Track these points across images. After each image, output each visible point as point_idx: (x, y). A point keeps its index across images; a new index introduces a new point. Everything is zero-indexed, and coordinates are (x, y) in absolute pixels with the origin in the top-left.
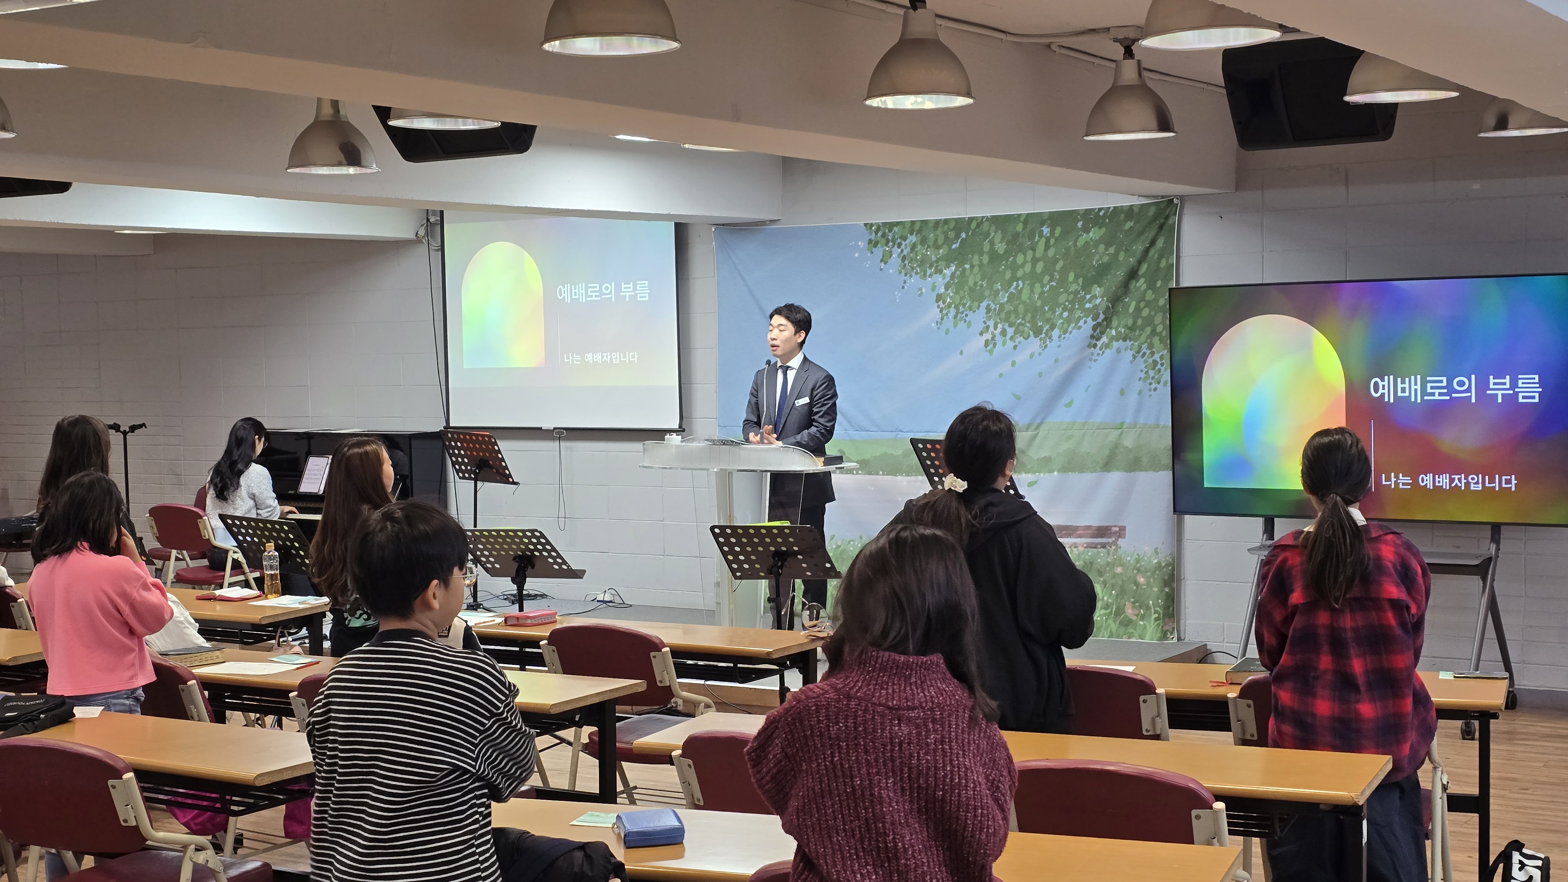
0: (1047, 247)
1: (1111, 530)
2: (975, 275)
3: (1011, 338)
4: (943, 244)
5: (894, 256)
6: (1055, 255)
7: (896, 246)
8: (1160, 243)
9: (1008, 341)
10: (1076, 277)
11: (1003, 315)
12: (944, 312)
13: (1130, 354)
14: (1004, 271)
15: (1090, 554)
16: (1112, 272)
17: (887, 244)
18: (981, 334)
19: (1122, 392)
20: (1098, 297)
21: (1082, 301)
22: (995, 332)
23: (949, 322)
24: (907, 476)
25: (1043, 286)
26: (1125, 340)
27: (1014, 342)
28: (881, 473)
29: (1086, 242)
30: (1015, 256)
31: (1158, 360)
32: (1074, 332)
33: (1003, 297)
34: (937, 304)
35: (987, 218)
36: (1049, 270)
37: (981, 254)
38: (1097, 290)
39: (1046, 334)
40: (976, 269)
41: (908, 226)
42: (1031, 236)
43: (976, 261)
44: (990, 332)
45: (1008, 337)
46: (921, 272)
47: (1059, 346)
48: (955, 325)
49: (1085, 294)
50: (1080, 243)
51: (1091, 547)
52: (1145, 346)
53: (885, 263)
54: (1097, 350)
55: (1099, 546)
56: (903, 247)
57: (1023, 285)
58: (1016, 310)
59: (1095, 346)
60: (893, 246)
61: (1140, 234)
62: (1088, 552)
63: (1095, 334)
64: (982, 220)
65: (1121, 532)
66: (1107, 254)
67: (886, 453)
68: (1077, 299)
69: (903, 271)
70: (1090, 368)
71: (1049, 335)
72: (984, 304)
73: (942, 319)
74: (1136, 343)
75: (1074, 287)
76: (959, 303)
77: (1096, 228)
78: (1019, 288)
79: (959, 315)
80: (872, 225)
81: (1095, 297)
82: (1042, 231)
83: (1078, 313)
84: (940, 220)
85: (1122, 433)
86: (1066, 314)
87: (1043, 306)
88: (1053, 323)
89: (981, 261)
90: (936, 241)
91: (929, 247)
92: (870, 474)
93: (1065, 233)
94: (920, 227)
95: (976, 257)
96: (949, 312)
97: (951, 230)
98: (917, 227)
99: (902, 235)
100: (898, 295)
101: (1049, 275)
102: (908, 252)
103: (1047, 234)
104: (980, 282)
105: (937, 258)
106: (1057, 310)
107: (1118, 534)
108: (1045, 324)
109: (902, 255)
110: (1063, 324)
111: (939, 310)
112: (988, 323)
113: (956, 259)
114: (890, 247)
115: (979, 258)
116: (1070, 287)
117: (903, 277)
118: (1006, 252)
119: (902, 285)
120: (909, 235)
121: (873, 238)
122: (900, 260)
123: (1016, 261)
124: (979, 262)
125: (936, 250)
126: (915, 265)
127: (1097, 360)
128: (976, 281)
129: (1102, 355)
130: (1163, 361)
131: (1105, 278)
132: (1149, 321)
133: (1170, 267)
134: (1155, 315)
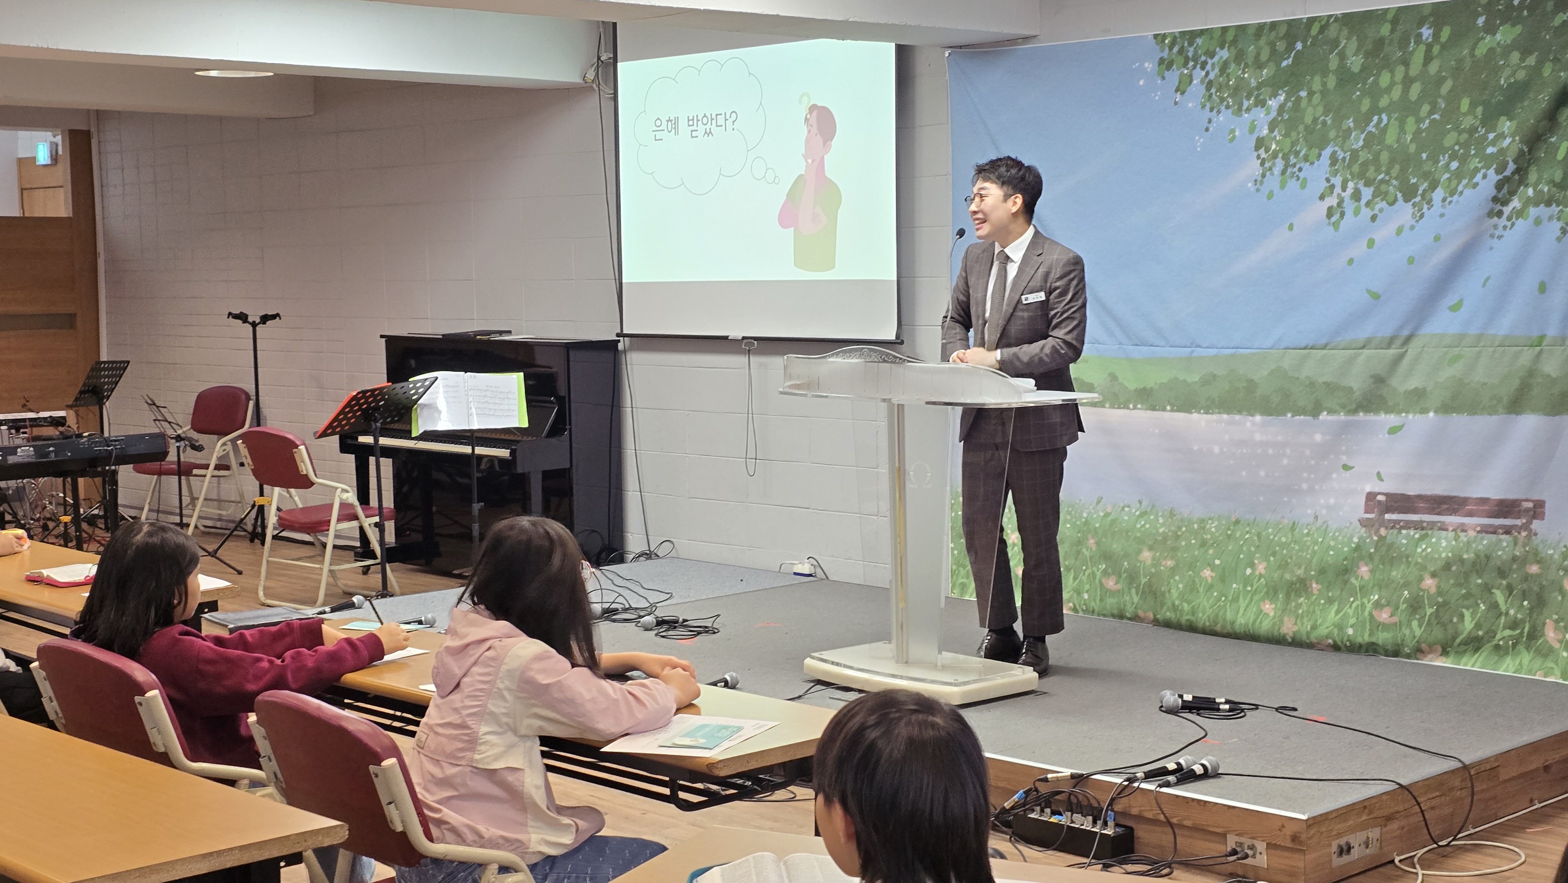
0: (1428, 59)
1: (1520, 505)
2: (1315, 107)
3: (1368, 204)
4: (1268, 60)
5: (1195, 82)
6: (1439, 72)
7: (1199, 66)
9: (1364, 209)
10: (1473, 105)
11: (1356, 168)
12: (1267, 165)
13: (1556, 226)
14: (1360, 99)
15: (1485, 542)
16: (1531, 95)
17: (1185, 65)
18: (1322, 198)
19: (1543, 288)
20: (1507, 134)
21: (1481, 143)
22: (1343, 194)
23: (1273, 181)
24: (1206, 413)
25: (1419, 121)
26: (1548, 204)
27: (1373, 209)
28: (1169, 408)
29: (1490, 50)
30: (1378, 75)
32: (1468, 192)
33: (1357, 139)
34: (1256, 154)
35: (1337, 19)
36: (1429, 95)
37: (1325, 73)
38: (1506, 125)
39: (1423, 196)
40: (1317, 98)
41: (1217, 35)
42: (1404, 43)
43: (1317, 85)
44: (1335, 194)
45: (1364, 201)
46: (1234, 105)
47: (1442, 215)
48: (1283, 186)
49: (1487, 132)
50: (1481, 50)
51: (1487, 532)
53: (1183, 93)
54: (1503, 221)
55: (1501, 531)
56: (1208, 67)
57: (1389, 121)
58: (1376, 159)
59: (1500, 214)
60: (1194, 67)
62: (1482, 539)
63: (1500, 196)
64: (1328, 21)
65: (1538, 510)
66: (1523, 68)
67: (1176, 379)
68: (1473, 140)
69: (1208, 105)
70: (1491, 248)
71: (1428, 198)
72: (1327, 152)
73: (1263, 176)
75: (1468, 122)
76: (1290, 151)
77: (1507, 26)
78: (1382, 125)
79: (1289, 170)
80: (1164, 36)
81: (1502, 136)
82: (1420, 35)
83: (1475, 163)
84: (1265, 24)
85: (1541, 352)
86: (1454, 165)
87: (1419, 152)
88: (1434, 180)
89: (1324, 84)
90: (1258, 55)
91: (1246, 66)
92: (1153, 409)
93: (1456, 38)
94: (1235, 36)
96: (1274, 164)
97: (1281, 39)
98: (1230, 36)
99: (1208, 50)
100: (1199, 140)
101: (1429, 103)
102: (1216, 74)
103: (1427, 39)
104: (1322, 118)
105: (1258, 82)
106: (1441, 158)
107: (1532, 513)
108: (1422, 180)
109: (1207, 80)
110: (1449, 179)
111: (1259, 161)
112: (1333, 180)
113: (1286, 83)
114: (1191, 68)
115: (1322, 81)
116: (1462, 121)
117: (1207, 114)
118: (1363, 69)
119: (1206, 125)
120: (1218, 49)
121: (1166, 57)
122: (1203, 89)
123: (1378, 83)
124: (1323, 86)
125: (1257, 70)
126: (1226, 95)
127: (1502, 236)
128: (1317, 115)
129: (1511, 229)
131: (1518, 105)
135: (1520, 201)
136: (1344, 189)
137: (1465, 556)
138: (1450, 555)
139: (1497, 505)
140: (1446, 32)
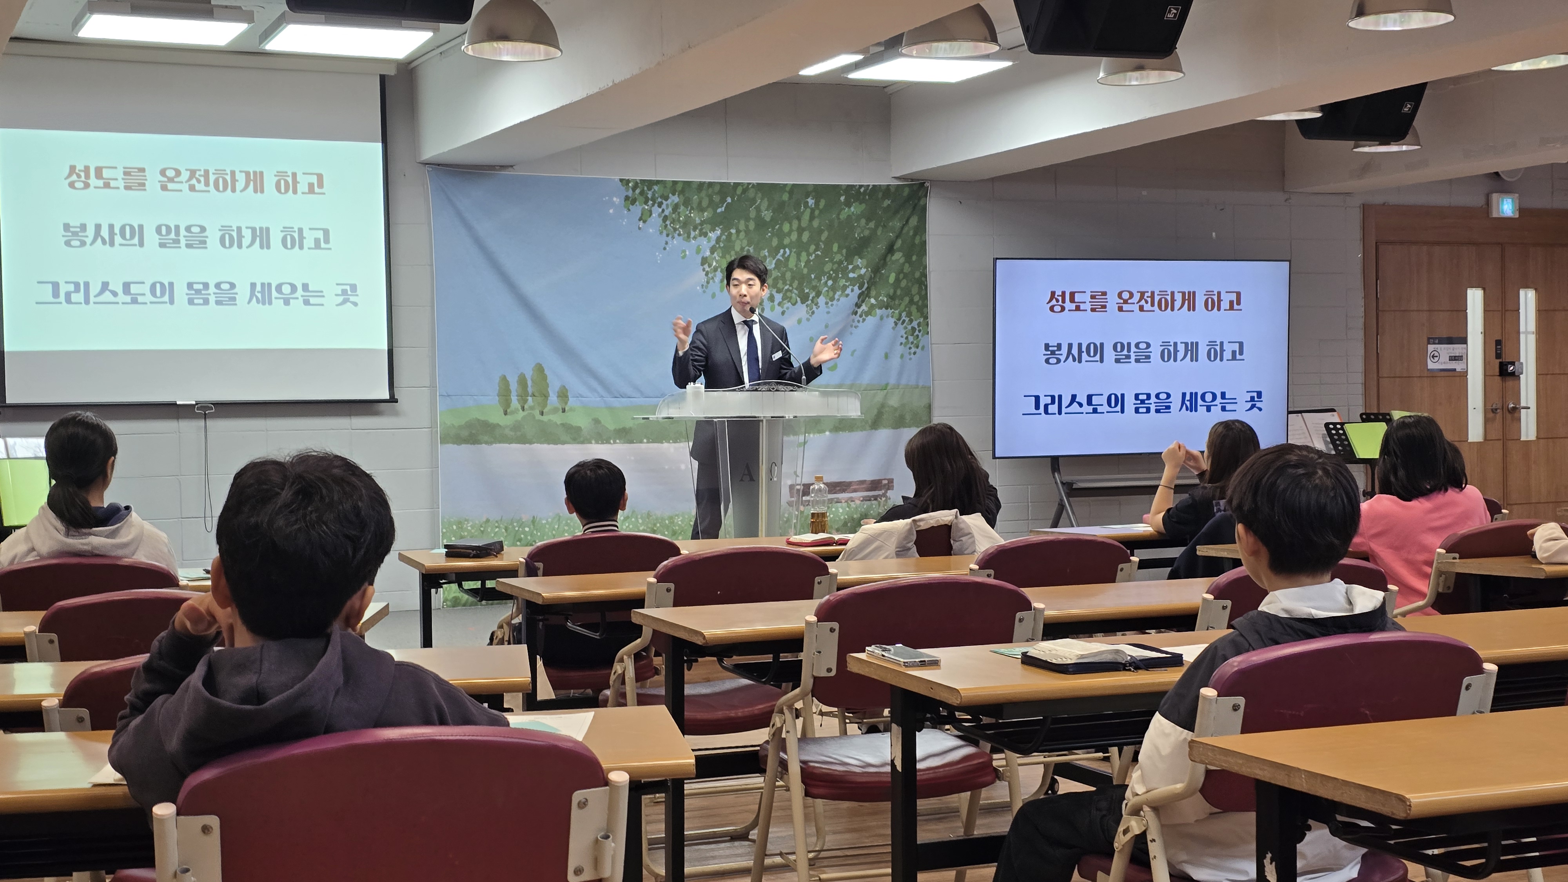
0: (812, 218)
1: (881, 483)
2: (741, 241)
3: (779, 304)
4: (708, 207)
5: (654, 215)
6: (819, 226)
7: (656, 205)
8: (914, 221)
9: (776, 306)
10: (840, 248)
12: (710, 275)
13: (892, 321)
14: (771, 238)
15: (865, 506)
16: (872, 245)
17: (646, 203)
19: (887, 356)
20: (861, 267)
21: (845, 271)
23: (715, 286)
25: (809, 255)
26: (887, 309)
27: (783, 307)
29: (849, 216)
30: (781, 225)
31: (916, 327)
32: (843, 299)
34: (702, 267)
35: (753, 185)
36: (815, 239)
37: (747, 219)
38: (859, 262)
39: (813, 301)
40: (742, 235)
41: (669, 185)
42: (797, 206)
43: (742, 226)
45: (776, 303)
46: (684, 233)
47: (828, 313)
49: (848, 264)
50: (843, 216)
51: (866, 500)
52: (904, 314)
53: (644, 222)
54: (857, 317)
55: (872, 499)
56: (664, 206)
57: (790, 253)
58: (783, 275)
59: (856, 313)
60: (653, 205)
61: (896, 212)
63: (858, 302)
64: (748, 186)
65: (889, 485)
66: (869, 229)
68: (841, 270)
69: (665, 232)
70: (851, 333)
71: (815, 302)
73: (708, 282)
74: (897, 311)
75: (838, 258)
77: (857, 203)
78: (786, 255)
80: (628, 181)
81: (856, 268)
82: (807, 202)
83: (842, 282)
84: (704, 183)
85: (887, 393)
86: (830, 283)
87: (809, 274)
88: (818, 291)
89: (747, 226)
90: (700, 203)
91: (692, 208)
93: (829, 206)
94: (683, 188)
95: (742, 222)
96: (715, 276)
97: (716, 194)
98: (679, 187)
99: (663, 194)
100: (659, 255)
101: (815, 245)
102: (670, 212)
103: (811, 205)
105: (701, 220)
106: (823, 278)
107: (887, 486)
108: (812, 291)
109: (663, 215)
110: (827, 291)
111: (705, 273)
113: (721, 223)
114: (650, 205)
115: (745, 223)
116: (834, 257)
117: (664, 238)
118: (772, 219)
119: (663, 245)
120: (670, 195)
121: (630, 195)
122: (660, 220)
123: (782, 229)
124: (746, 227)
125: (701, 213)
126: (678, 227)
127: (858, 326)
128: (744, 246)
129: (863, 322)
130: (921, 328)
131: (865, 250)
132: (907, 292)
133: (924, 244)
134: (912, 286)
135: (866, 306)
137: (855, 516)
138: (846, 517)
139: (870, 484)
140: (822, 203)
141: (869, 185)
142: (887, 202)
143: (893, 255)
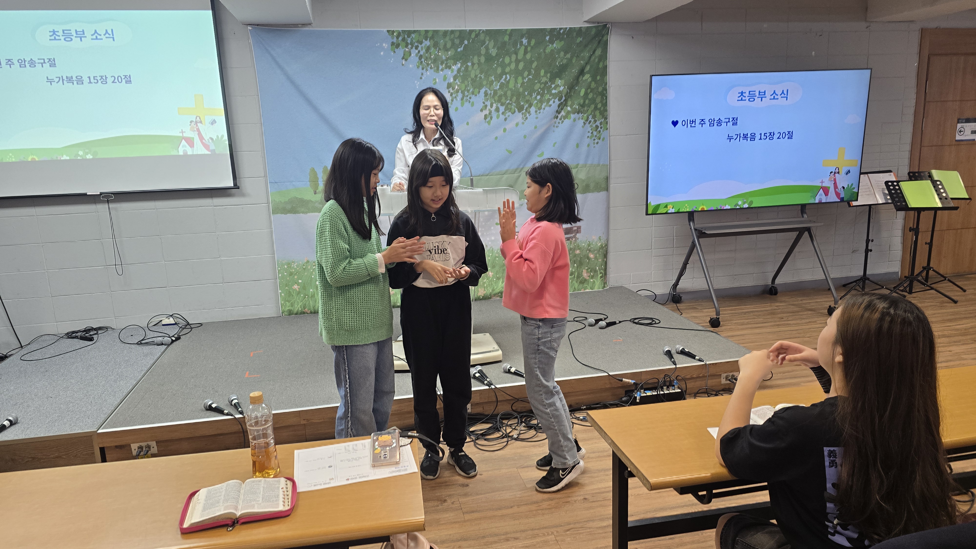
0: (526, 52)
1: (572, 229)
2: (476, 70)
3: (503, 113)
4: (451, 48)
5: (413, 55)
6: (531, 58)
7: (414, 48)
8: (598, 52)
9: (501, 116)
10: (546, 73)
11: (496, 98)
12: (454, 96)
13: (581, 122)
14: (496, 68)
16: (568, 70)
17: (407, 46)
18: (482, 110)
19: (579, 147)
20: (560, 85)
21: (549, 89)
22: (491, 109)
23: (457, 103)
25: (523, 78)
26: (578, 113)
27: (505, 116)
29: (552, 50)
30: (504, 58)
31: (599, 125)
32: (547, 108)
33: (496, 85)
35: (483, 31)
36: (528, 67)
37: (479, 55)
38: (559, 82)
39: (526, 110)
40: (476, 66)
41: (423, 33)
42: (515, 45)
43: (476, 60)
44: (487, 109)
45: (501, 112)
46: (434, 67)
48: (462, 105)
49: (551, 84)
50: (548, 50)
52: (590, 117)
53: (406, 60)
54: (559, 120)
56: (419, 48)
57: (510, 78)
58: (505, 94)
59: (557, 117)
60: (412, 48)
61: (586, 46)
63: (559, 110)
64: (479, 32)
65: (578, 230)
66: (566, 58)
68: (546, 88)
69: (421, 67)
70: (554, 131)
71: (528, 111)
72: (483, 91)
74: (586, 115)
75: (544, 80)
76: (465, 90)
77: (558, 41)
78: (507, 80)
79: (465, 98)
80: (393, 32)
81: (557, 86)
82: (522, 42)
83: (547, 97)
84: (448, 30)
86: (539, 97)
87: (524, 91)
88: (530, 103)
89: (479, 60)
90: (445, 45)
91: (440, 49)
93: (538, 44)
94: (433, 35)
96: (457, 96)
97: (457, 38)
98: (430, 35)
99: (419, 40)
101: (527, 71)
102: (424, 52)
103: (525, 44)
104: (479, 75)
105: (446, 57)
106: (533, 94)
107: (576, 231)
108: (525, 103)
109: (419, 55)
110: (537, 103)
112: (486, 103)
113: (460, 59)
114: (410, 48)
115: (478, 58)
116: (541, 79)
117: (420, 71)
118: (497, 55)
119: (420, 76)
120: (424, 40)
121: (395, 42)
122: (417, 58)
123: (504, 61)
124: (479, 62)
125: (446, 52)
126: (430, 62)
127: (558, 126)
128: (477, 74)
129: (562, 123)
130: (602, 126)
131: (564, 74)
132: (593, 101)
133: (605, 67)
134: (597, 97)
135: (564, 112)
136: (492, 106)
140: (533, 42)
141: (567, 28)
142: (579, 39)
143: (583, 76)
